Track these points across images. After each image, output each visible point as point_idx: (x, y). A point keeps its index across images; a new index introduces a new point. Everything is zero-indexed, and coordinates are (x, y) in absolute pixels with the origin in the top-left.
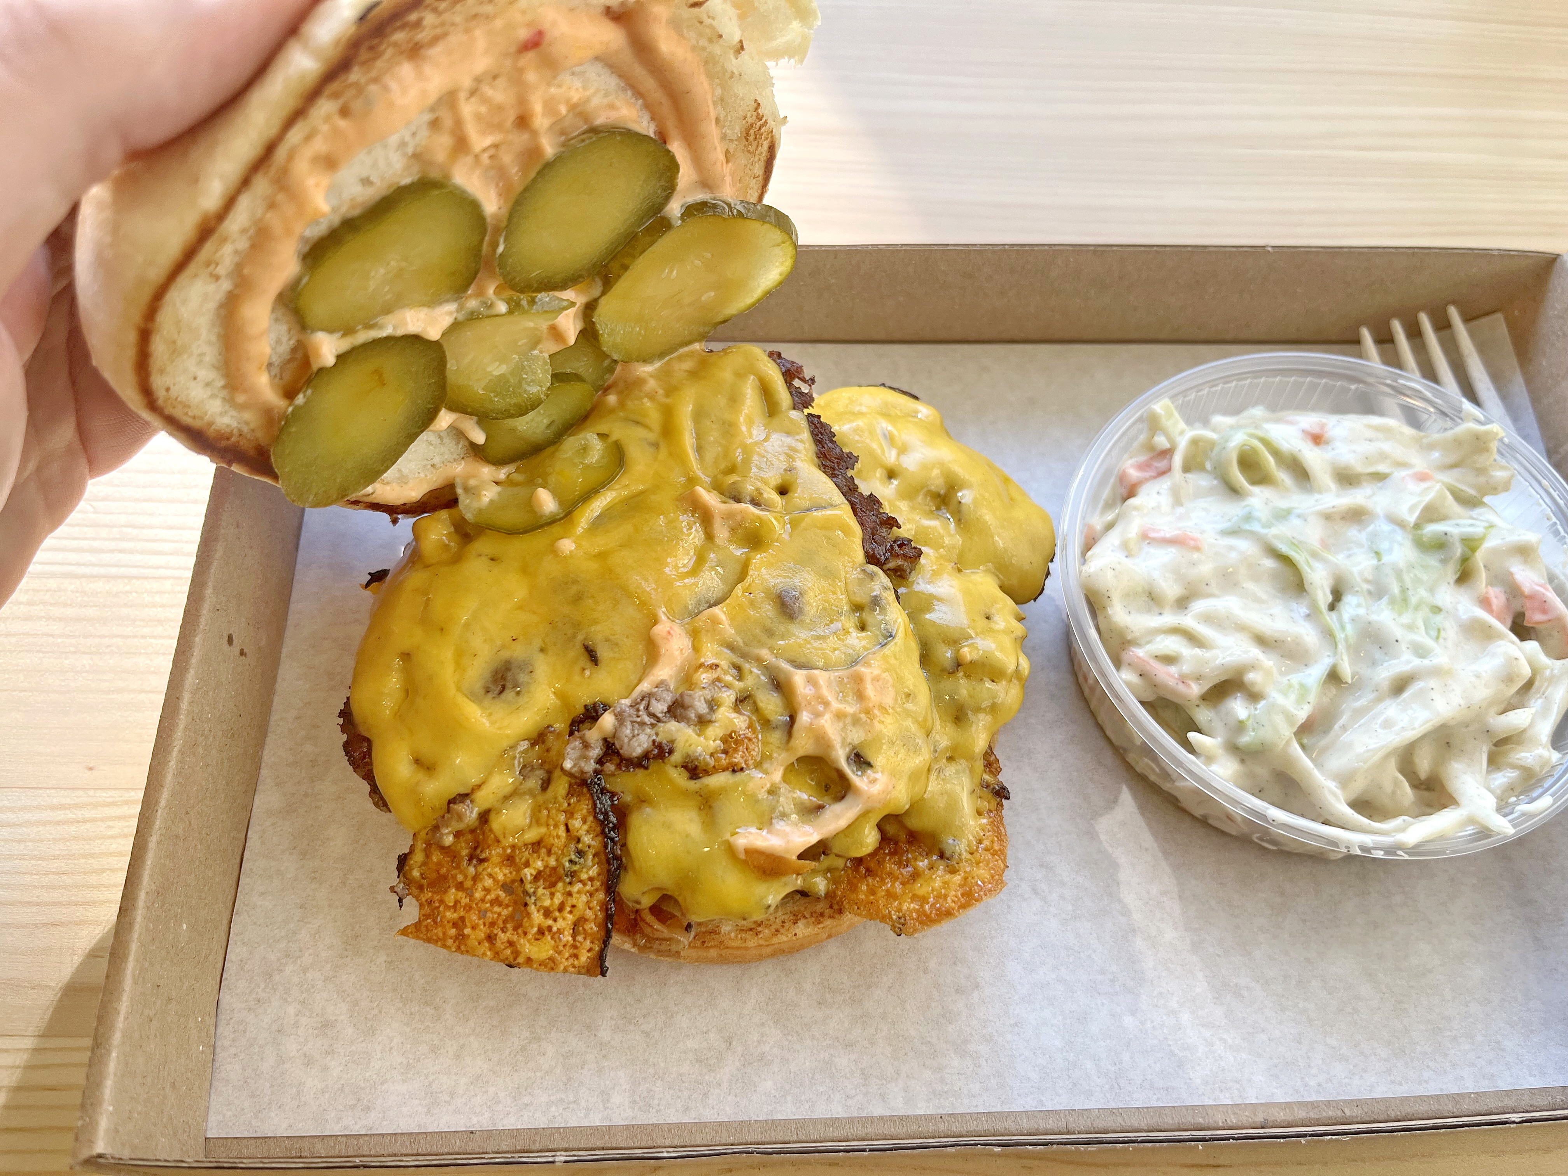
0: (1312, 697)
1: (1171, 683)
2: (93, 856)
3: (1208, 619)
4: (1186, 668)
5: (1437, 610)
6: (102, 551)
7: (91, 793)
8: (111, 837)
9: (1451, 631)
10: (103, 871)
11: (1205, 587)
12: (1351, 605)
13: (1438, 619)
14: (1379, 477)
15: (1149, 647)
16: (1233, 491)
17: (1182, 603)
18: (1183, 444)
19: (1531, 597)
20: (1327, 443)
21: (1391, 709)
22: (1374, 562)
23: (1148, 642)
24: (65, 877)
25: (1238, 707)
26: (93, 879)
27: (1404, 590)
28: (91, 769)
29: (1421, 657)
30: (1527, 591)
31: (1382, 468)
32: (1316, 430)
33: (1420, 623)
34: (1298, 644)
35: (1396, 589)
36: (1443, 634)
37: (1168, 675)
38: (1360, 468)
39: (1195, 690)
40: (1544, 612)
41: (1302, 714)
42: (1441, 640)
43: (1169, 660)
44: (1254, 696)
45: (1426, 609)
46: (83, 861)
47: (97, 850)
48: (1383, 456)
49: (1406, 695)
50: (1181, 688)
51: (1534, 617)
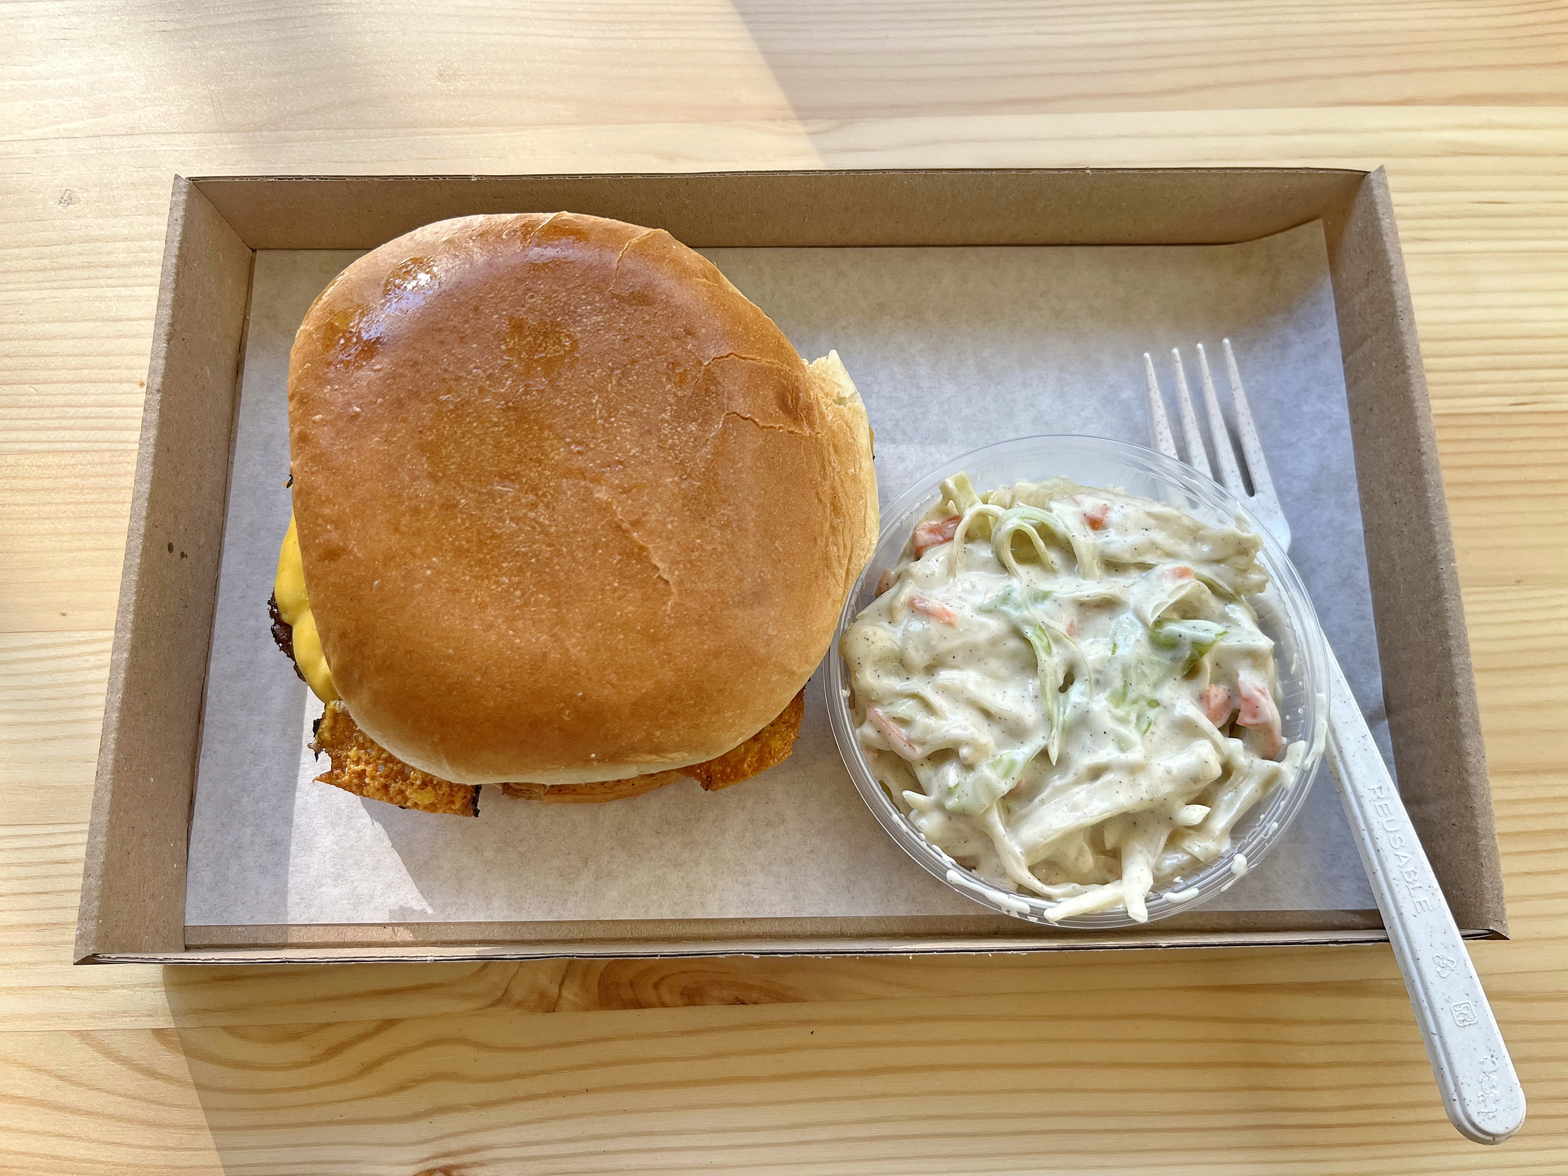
0: (1016, 773)
1: (901, 744)
2: (75, 684)
3: (946, 690)
4: (915, 734)
5: (1154, 703)
6: (49, 429)
7: (67, 634)
8: (88, 669)
9: (1161, 729)
10: (84, 696)
11: (951, 658)
12: (1076, 693)
13: (1152, 713)
14: (1145, 567)
15: (890, 709)
16: (1004, 567)
17: (931, 669)
18: (968, 515)
19: (1247, 700)
20: (1104, 527)
21: (1081, 793)
22: (1109, 654)
23: (891, 704)
24: (55, 702)
25: (951, 774)
26: (77, 703)
27: (1126, 684)
28: (64, 615)
29: (1122, 750)
30: (1244, 692)
31: (1149, 559)
32: (1097, 514)
33: (1133, 717)
34: (1018, 724)
35: (1118, 683)
36: (1152, 728)
37: (899, 735)
38: (1127, 557)
39: (919, 752)
40: (1255, 716)
41: (1005, 786)
42: (1148, 734)
43: (904, 722)
44: (968, 767)
45: (1144, 703)
46: (67, 688)
47: (78, 679)
48: (1154, 546)
49: (1099, 783)
50: (907, 749)
51: (1245, 719)
